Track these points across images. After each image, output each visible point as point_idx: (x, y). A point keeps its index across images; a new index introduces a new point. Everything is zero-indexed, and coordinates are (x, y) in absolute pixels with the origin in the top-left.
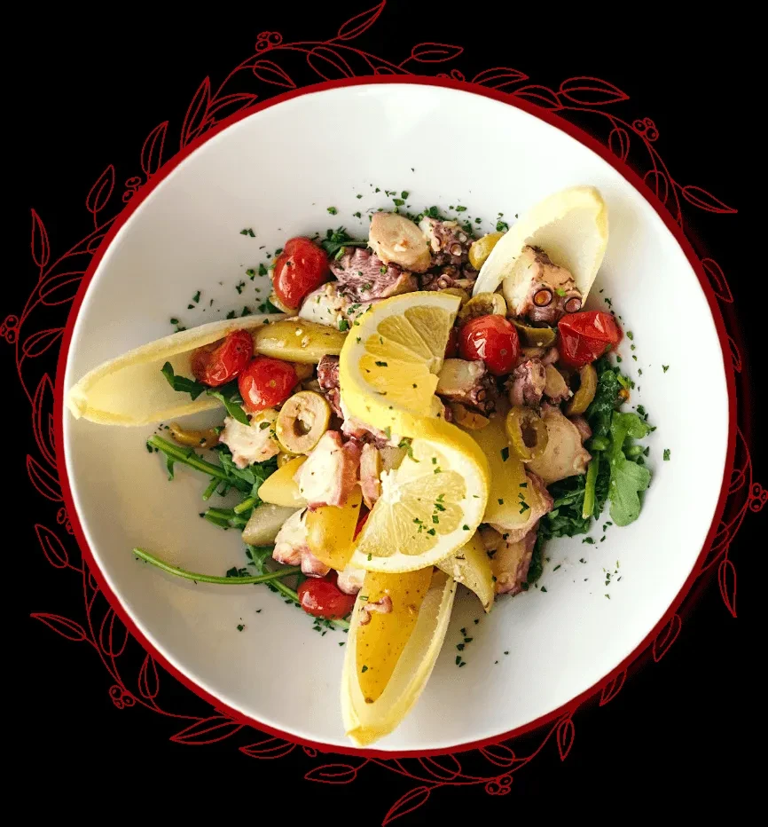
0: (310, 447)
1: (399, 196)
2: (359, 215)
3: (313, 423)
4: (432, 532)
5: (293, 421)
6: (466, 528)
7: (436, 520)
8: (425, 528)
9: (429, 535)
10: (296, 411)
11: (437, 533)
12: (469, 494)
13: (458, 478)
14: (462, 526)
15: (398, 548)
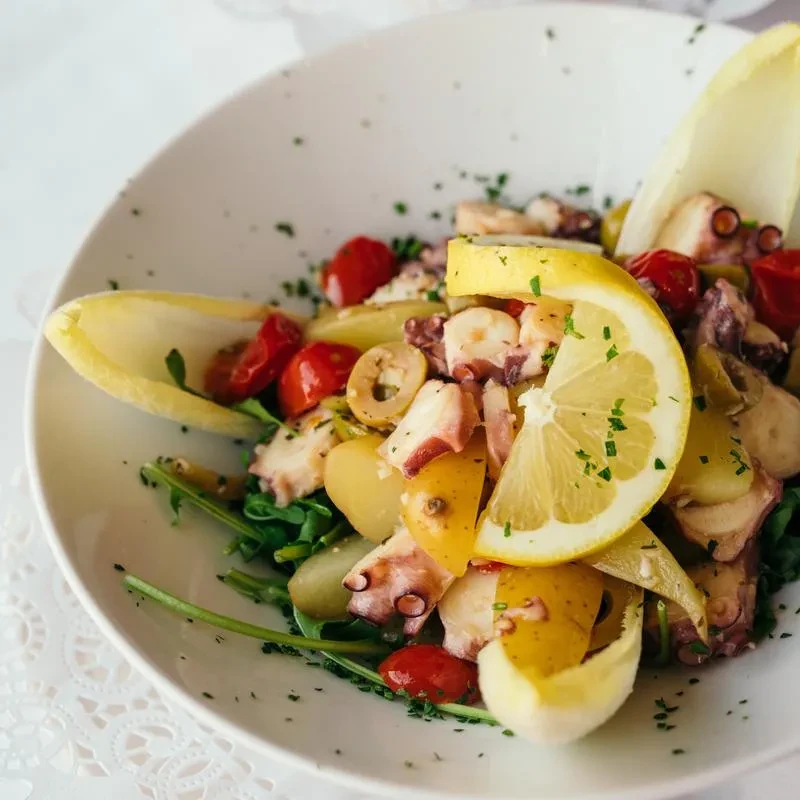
0: (400, 409)
1: (493, 184)
2: (436, 216)
3: (403, 381)
4: (606, 475)
5: (372, 384)
6: (659, 465)
7: (611, 449)
8: (594, 467)
9: (602, 481)
10: (376, 369)
11: (613, 478)
12: (662, 396)
13: (644, 366)
14: (651, 462)
15: (551, 512)
